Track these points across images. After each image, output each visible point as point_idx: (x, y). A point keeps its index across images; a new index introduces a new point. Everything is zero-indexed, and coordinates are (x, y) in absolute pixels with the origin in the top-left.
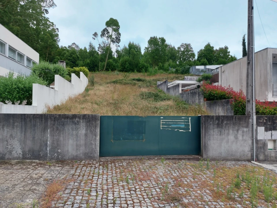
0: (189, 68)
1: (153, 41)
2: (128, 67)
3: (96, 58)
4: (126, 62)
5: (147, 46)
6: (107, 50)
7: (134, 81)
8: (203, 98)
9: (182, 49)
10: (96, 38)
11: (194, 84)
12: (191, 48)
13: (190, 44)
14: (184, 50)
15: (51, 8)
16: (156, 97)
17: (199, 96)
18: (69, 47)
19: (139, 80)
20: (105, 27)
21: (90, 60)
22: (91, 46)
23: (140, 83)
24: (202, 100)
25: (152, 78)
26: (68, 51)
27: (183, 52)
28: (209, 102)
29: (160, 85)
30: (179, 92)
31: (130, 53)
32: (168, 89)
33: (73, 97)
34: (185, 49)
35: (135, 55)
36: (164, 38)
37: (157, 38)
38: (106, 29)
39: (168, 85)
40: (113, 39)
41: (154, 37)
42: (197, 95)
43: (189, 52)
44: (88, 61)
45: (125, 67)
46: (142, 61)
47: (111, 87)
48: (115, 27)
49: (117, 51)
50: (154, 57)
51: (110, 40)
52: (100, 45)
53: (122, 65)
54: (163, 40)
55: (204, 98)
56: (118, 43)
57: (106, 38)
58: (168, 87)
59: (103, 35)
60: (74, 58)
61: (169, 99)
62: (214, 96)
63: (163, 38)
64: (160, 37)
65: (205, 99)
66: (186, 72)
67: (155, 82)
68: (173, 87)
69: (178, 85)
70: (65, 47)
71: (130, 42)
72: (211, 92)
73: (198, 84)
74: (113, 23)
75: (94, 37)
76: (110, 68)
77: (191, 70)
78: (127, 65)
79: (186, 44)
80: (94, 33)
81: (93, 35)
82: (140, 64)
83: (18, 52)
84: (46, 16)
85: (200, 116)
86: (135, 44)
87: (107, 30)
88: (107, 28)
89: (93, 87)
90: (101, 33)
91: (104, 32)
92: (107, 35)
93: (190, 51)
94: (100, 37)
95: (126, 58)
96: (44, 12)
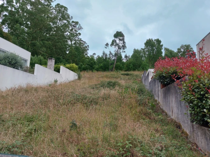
1: (148, 43)
2: (132, 68)
3: (108, 62)
4: (130, 63)
9: (182, 50)
10: (107, 47)
12: (192, 48)
13: (190, 45)
14: (184, 51)
18: (91, 56)
20: (114, 38)
21: (103, 64)
22: (104, 53)
27: (184, 52)
34: (185, 49)
37: (153, 40)
40: (120, 46)
41: (150, 39)
43: (189, 52)
45: (129, 68)
48: (121, 38)
51: (117, 48)
52: (110, 52)
53: (127, 66)
54: (159, 41)
56: (124, 49)
57: (114, 47)
59: (112, 44)
60: (91, 63)
64: (156, 39)
74: (119, 35)
75: (106, 47)
76: (118, 68)
78: (131, 65)
79: (186, 45)
81: (105, 45)
82: (142, 64)
87: (115, 41)
88: (116, 39)
91: (113, 42)
92: (115, 44)
93: (190, 51)
94: (110, 46)
96: (79, 35)
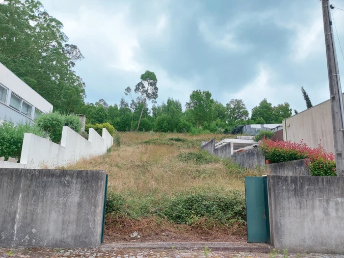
0: (242, 127)
1: (196, 96)
2: (166, 127)
3: (128, 116)
4: (163, 120)
5: (189, 102)
6: (141, 107)
7: (172, 141)
8: (264, 160)
9: (232, 106)
10: (128, 94)
11: (250, 145)
12: (244, 105)
13: (242, 100)
14: (234, 107)
15: (78, 60)
16: (200, 158)
17: (258, 157)
18: (97, 103)
19: (179, 140)
20: (140, 80)
21: (120, 119)
22: (122, 102)
23: (179, 144)
24: (263, 163)
25: (195, 138)
26: (95, 108)
27: (234, 109)
28: (273, 164)
29: (205, 145)
30: (230, 154)
31: (168, 110)
32: (216, 150)
33: (88, 158)
34: (235, 105)
35: (174, 112)
36: (210, 92)
37: (201, 93)
38: (141, 82)
39: (216, 145)
40: (149, 94)
41: (197, 91)
42: (256, 156)
43: (240, 109)
44: (118, 120)
45: (162, 126)
46: (183, 120)
47: (142, 148)
48: (151, 81)
49: (154, 109)
50: (197, 114)
51: (145, 95)
52: (133, 101)
53: (158, 124)
54: (208, 95)
55: (266, 159)
56: (155, 99)
57: (140, 93)
58: (216, 148)
59: (137, 89)
60: (101, 116)
61: (216, 161)
62: (279, 155)
63: (208, 92)
64: (205, 91)
65: (267, 161)
66: (238, 131)
67: (198, 143)
68: (222, 147)
69: (229, 145)
70: (91, 104)
71: (169, 98)
72: (275, 150)
73: (255, 143)
74: (149, 76)
75: (126, 92)
76: (145, 127)
77: (244, 129)
78: (165, 124)
79: (237, 100)
80: (126, 88)
81: (125, 90)
82: (180, 123)
83: (23, 102)
84: (73, 69)
85: (266, 177)
86: (175, 101)
87: (143, 85)
88: (143, 82)
89: (119, 148)
90: (135, 88)
91: (139, 86)
92: (142, 90)
93: (242, 108)
94: (134, 91)
95: (164, 115)
96: (71, 65)
